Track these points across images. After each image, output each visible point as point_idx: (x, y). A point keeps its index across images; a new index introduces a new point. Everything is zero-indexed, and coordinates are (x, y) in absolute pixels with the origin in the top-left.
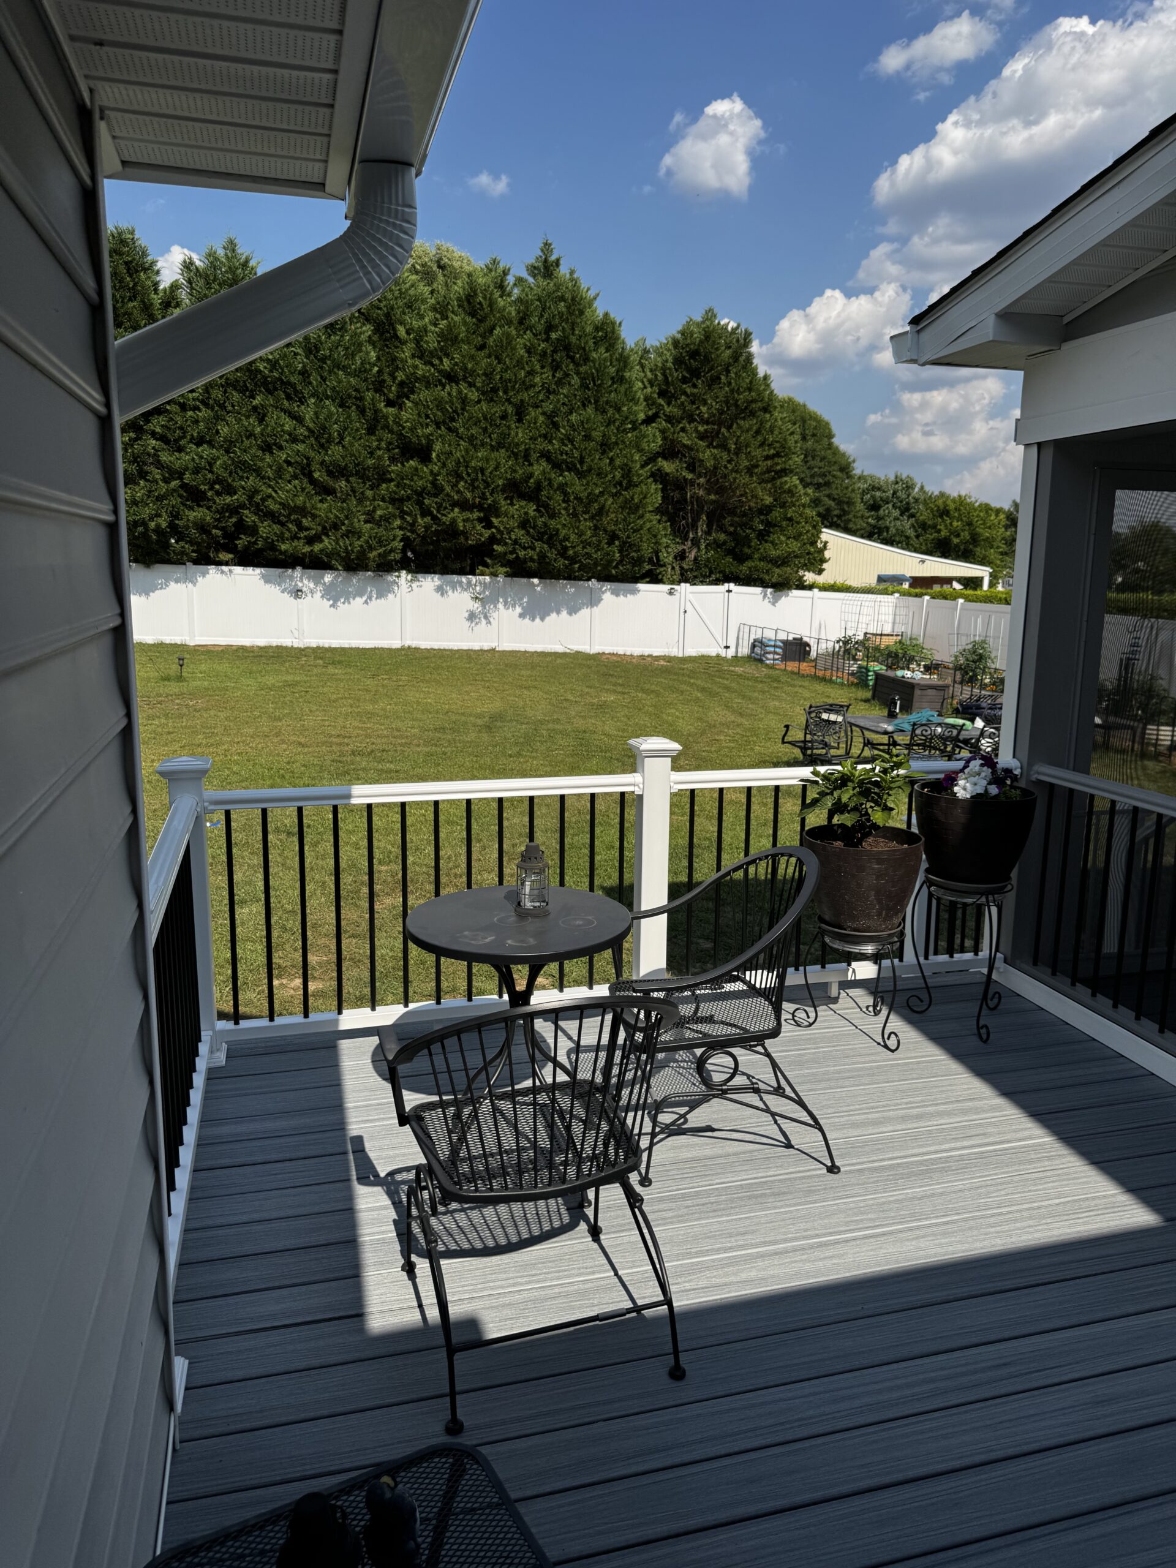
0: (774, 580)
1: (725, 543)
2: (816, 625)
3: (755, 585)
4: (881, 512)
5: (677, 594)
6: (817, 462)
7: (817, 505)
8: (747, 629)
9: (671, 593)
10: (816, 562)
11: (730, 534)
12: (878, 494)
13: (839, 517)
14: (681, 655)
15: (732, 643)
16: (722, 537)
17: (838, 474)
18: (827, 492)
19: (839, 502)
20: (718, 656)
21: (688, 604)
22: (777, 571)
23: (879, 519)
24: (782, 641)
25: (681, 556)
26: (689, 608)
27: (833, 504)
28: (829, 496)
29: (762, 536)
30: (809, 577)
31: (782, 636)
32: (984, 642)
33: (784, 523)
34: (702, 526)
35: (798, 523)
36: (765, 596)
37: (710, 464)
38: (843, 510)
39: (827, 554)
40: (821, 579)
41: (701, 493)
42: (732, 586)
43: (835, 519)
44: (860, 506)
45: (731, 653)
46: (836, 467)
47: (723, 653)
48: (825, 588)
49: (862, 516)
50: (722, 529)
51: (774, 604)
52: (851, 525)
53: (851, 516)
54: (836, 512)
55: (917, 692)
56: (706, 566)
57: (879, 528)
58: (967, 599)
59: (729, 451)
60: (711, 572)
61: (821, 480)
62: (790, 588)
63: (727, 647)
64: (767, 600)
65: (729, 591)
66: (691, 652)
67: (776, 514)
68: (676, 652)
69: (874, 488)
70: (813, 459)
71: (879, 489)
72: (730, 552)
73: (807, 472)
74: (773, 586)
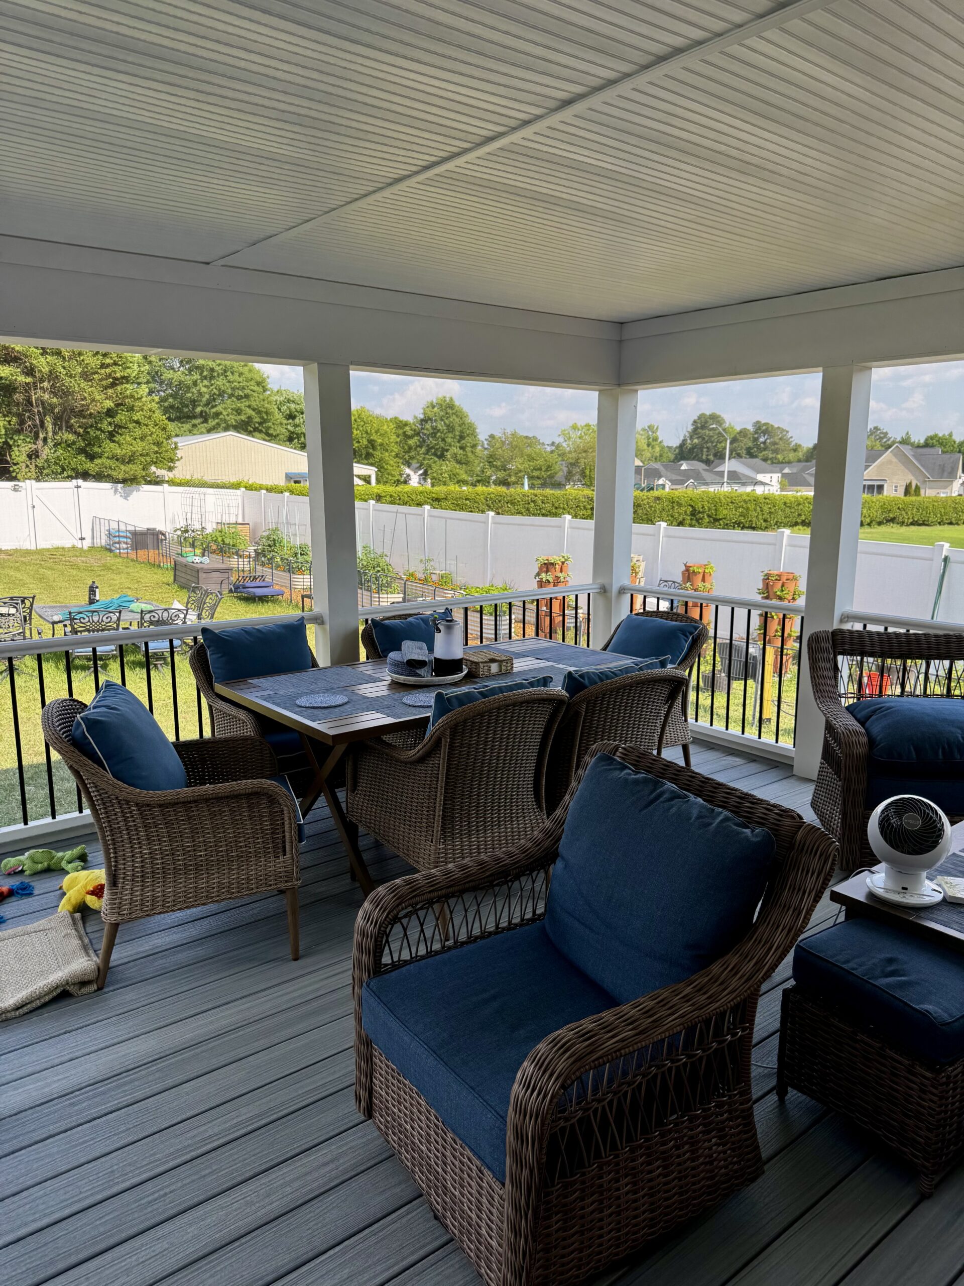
0: (121, 477)
1: (74, 443)
2: (169, 517)
3: (106, 481)
4: (297, 421)
5: (23, 491)
6: (236, 377)
7: (239, 414)
8: (98, 520)
9: (15, 489)
10: (169, 462)
11: (79, 435)
12: (293, 406)
13: (260, 424)
14: (34, 548)
15: (87, 534)
16: (71, 437)
17: (256, 388)
18: (247, 404)
19: (259, 412)
20: (73, 547)
21: (35, 499)
22: (122, 467)
23: (296, 426)
24: (130, 532)
25: (33, 455)
26: (37, 503)
27: (253, 413)
28: (249, 406)
29: (111, 436)
30: (161, 472)
31: (130, 528)
33: (131, 426)
34: (50, 427)
35: (147, 425)
36: (116, 491)
37: (46, 370)
38: (262, 418)
40: (168, 475)
41: (46, 396)
42: (80, 482)
43: (257, 425)
44: (278, 416)
45: (87, 544)
46: (253, 383)
47: (79, 544)
48: (172, 483)
49: (281, 424)
50: (70, 428)
51: (126, 498)
52: (271, 431)
53: (270, 424)
54: (258, 420)
55: (202, 575)
56: (56, 464)
57: (297, 434)
59: (64, 358)
60: (63, 470)
61: (241, 393)
62: (138, 483)
63: (82, 539)
64: (118, 495)
65: (78, 487)
66: (43, 544)
67: (121, 417)
68: (29, 545)
69: (289, 401)
70: (232, 373)
71: (293, 402)
72: (82, 451)
73: (228, 384)
74: (124, 481)
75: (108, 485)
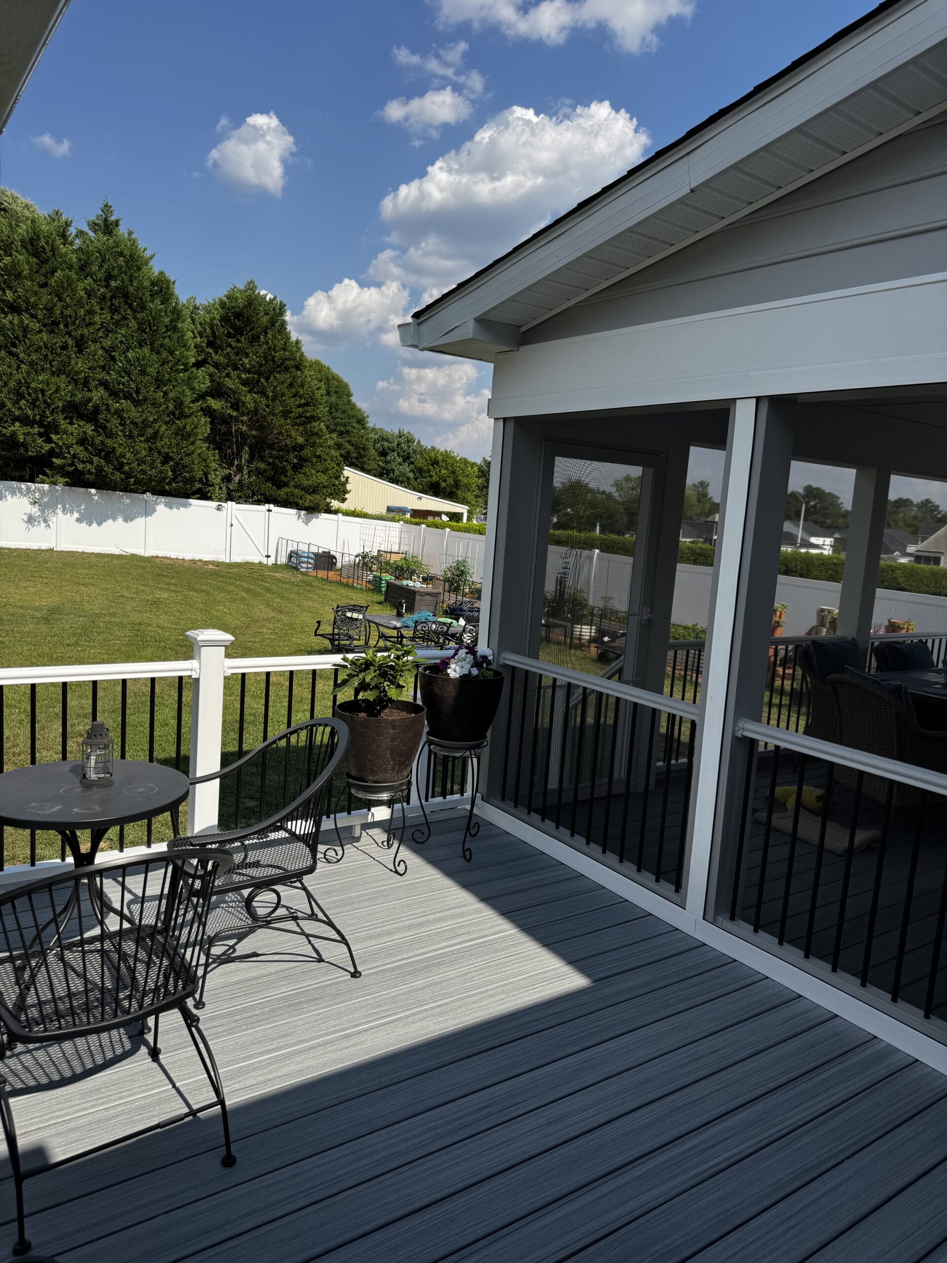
0: (306, 504)
1: (265, 471)
2: (340, 542)
3: (291, 507)
4: (388, 458)
5: (225, 511)
6: (339, 415)
7: (339, 448)
8: (285, 542)
9: (219, 509)
10: (341, 493)
11: (269, 464)
12: (386, 444)
13: (356, 458)
14: (228, 561)
15: (272, 553)
16: (263, 466)
17: (355, 425)
18: (347, 439)
19: (357, 448)
20: (260, 563)
21: (234, 517)
22: (309, 497)
23: (387, 462)
24: (314, 554)
25: (227, 479)
26: (235, 522)
27: (352, 448)
28: (349, 442)
29: (296, 468)
30: (335, 504)
31: (314, 549)
32: (465, 561)
33: (314, 460)
34: (245, 456)
35: (325, 460)
36: (299, 516)
37: (251, 406)
38: (360, 453)
39: (348, 487)
40: (344, 506)
41: (244, 428)
42: (272, 506)
43: (354, 460)
44: (373, 452)
45: (271, 561)
46: (354, 420)
47: (264, 561)
48: (347, 514)
49: (375, 460)
50: (262, 459)
51: (306, 524)
52: (366, 466)
53: (366, 459)
54: (355, 455)
55: (418, 597)
56: (249, 488)
57: (387, 470)
58: (453, 529)
59: (267, 397)
60: (253, 494)
61: (342, 429)
62: (319, 512)
63: (268, 556)
64: (301, 520)
65: (269, 511)
66: (237, 558)
67: (307, 452)
68: (223, 558)
69: (383, 439)
70: (337, 411)
71: (387, 440)
72: (270, 479)
73: (331, 420)
74: (306, 509)
75: (294, 511)
